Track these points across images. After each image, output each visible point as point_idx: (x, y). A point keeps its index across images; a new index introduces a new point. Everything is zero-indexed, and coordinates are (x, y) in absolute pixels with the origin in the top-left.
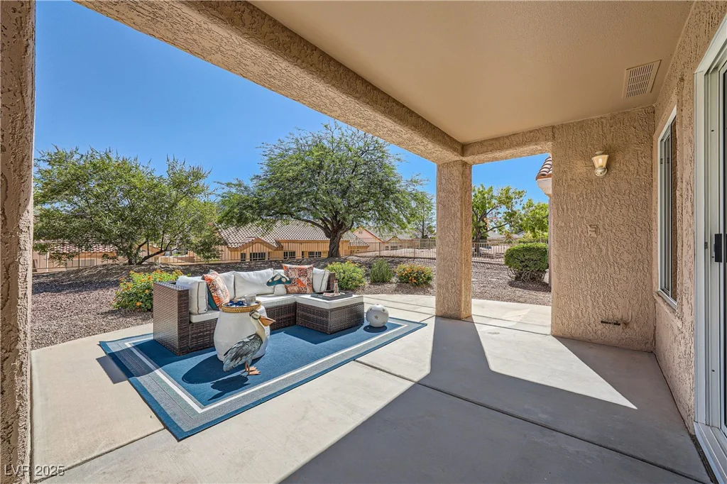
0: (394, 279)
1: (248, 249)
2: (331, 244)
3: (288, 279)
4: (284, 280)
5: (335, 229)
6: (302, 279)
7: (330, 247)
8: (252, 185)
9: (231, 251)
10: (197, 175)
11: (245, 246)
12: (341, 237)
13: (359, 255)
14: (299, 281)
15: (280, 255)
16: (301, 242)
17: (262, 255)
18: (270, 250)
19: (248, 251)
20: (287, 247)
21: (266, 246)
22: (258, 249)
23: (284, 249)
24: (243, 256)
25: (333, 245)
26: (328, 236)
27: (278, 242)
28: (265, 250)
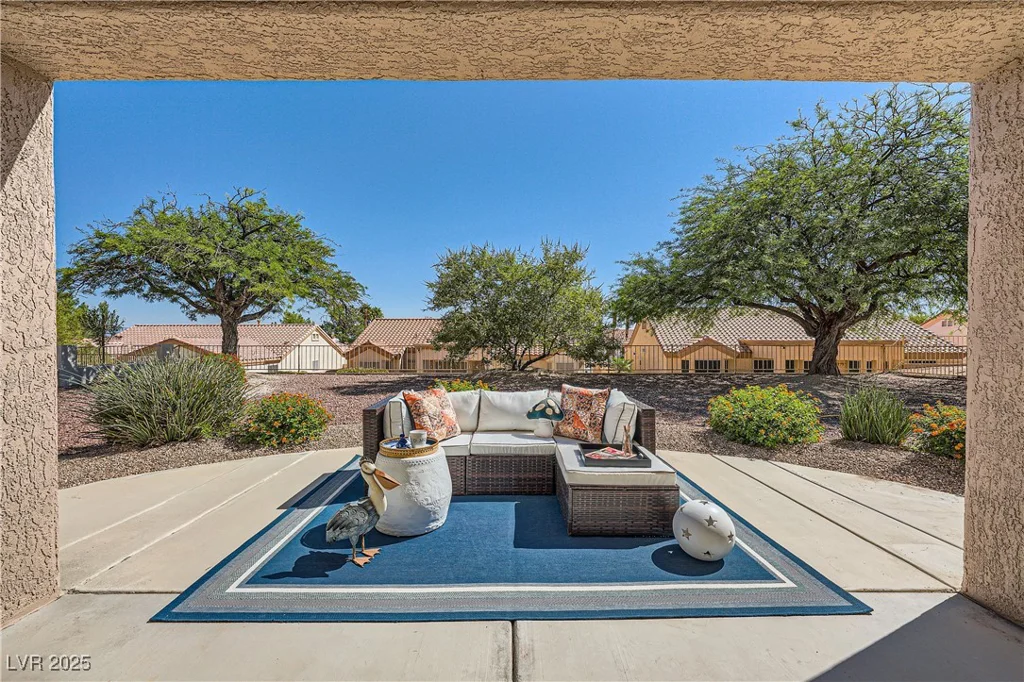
0: (912, 441)
1: (693, 354)
2: (816, 349)
3: (557, 411)
4: (549, 412)
5: (825, 325)
6: (581, 413)
7: (814, 355)
8: (664, 259)
9: (667, 357)
10: (573, 257)
11: (689, 349)
12: (840, 335)
13: (905, 371)
14: (576, 417)
15: (746, 365)
16: (783, 345)
17: (715, 365)
18: (729, 357)
19: (692, 358)
20: (761, 353)
21: (722, 351)
22: (707, 354)
23: (755, 355)
24: (685, 364)
25: (821, 350)
26: (809, 333)
27: (743, 345)
28: (721, 356)
